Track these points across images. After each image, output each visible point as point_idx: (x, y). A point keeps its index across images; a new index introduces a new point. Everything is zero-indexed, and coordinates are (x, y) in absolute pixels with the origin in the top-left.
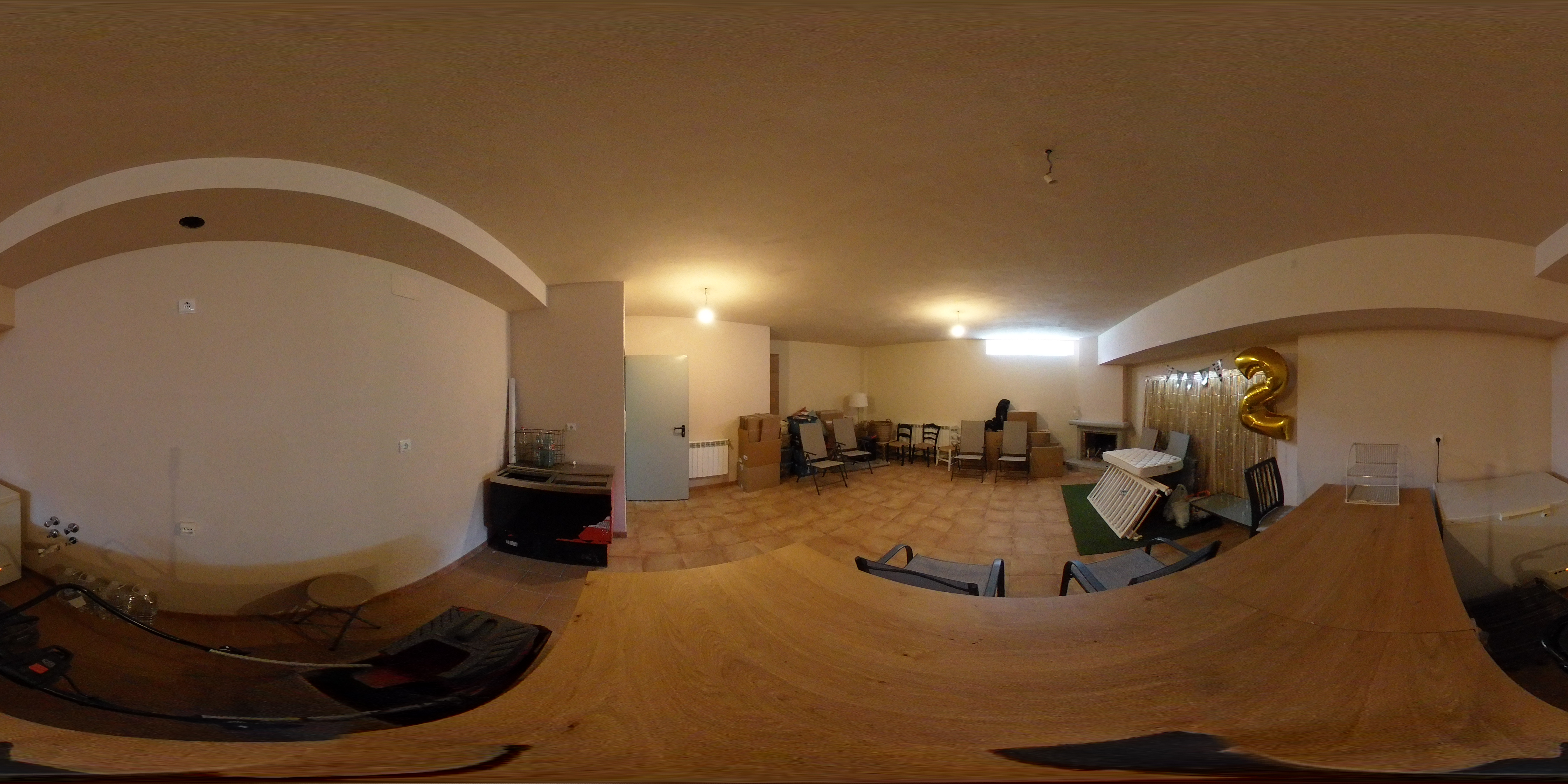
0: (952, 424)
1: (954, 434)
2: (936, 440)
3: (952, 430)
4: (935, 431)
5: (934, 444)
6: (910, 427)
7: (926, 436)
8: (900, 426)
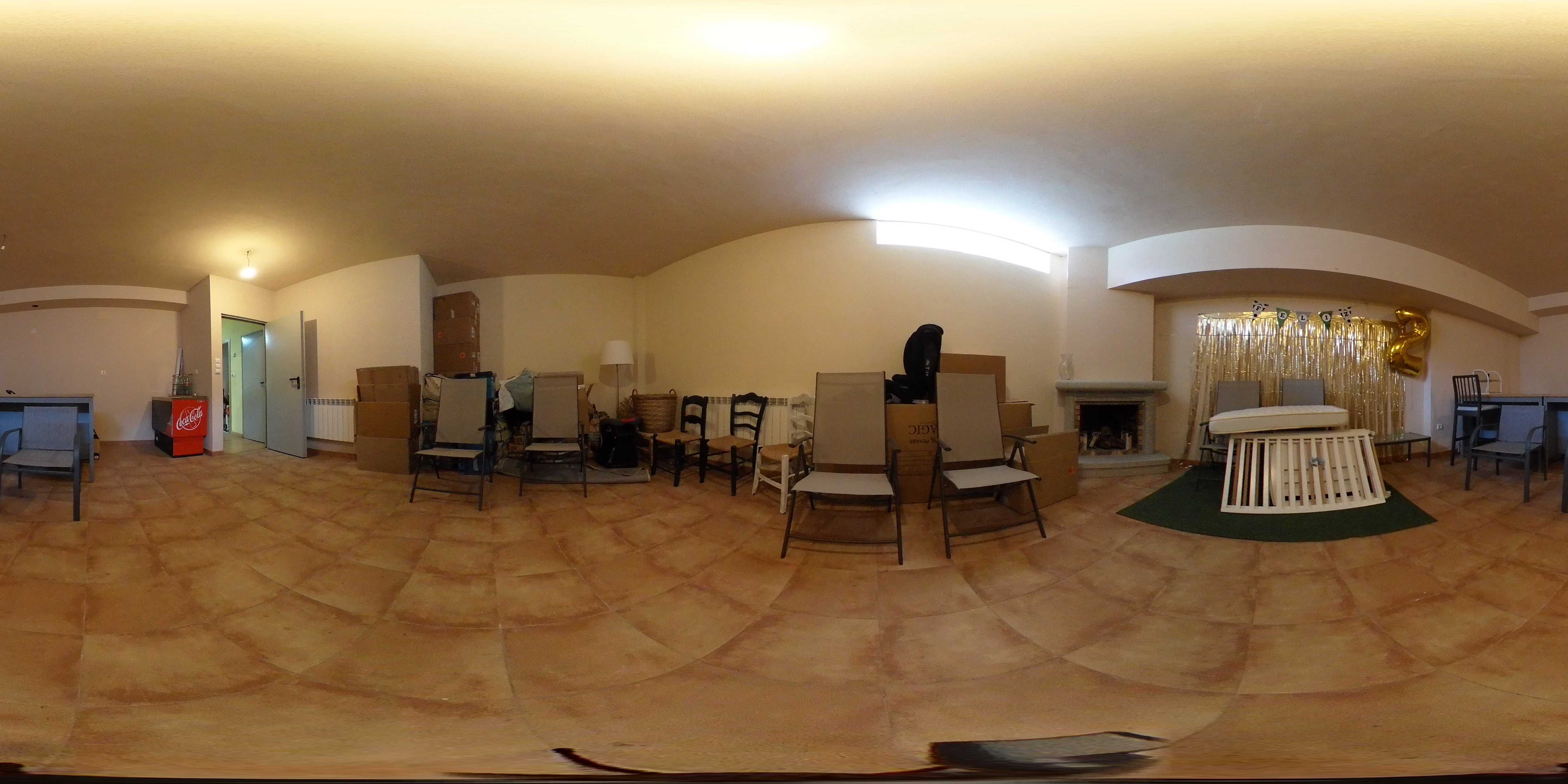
0: (792, 393)
1: (799, 414)
2: (757, 429)
3: (794, 406)
5: (753, 439)
6: (702, 402)
7: (739, 421)
8: (687, 401)
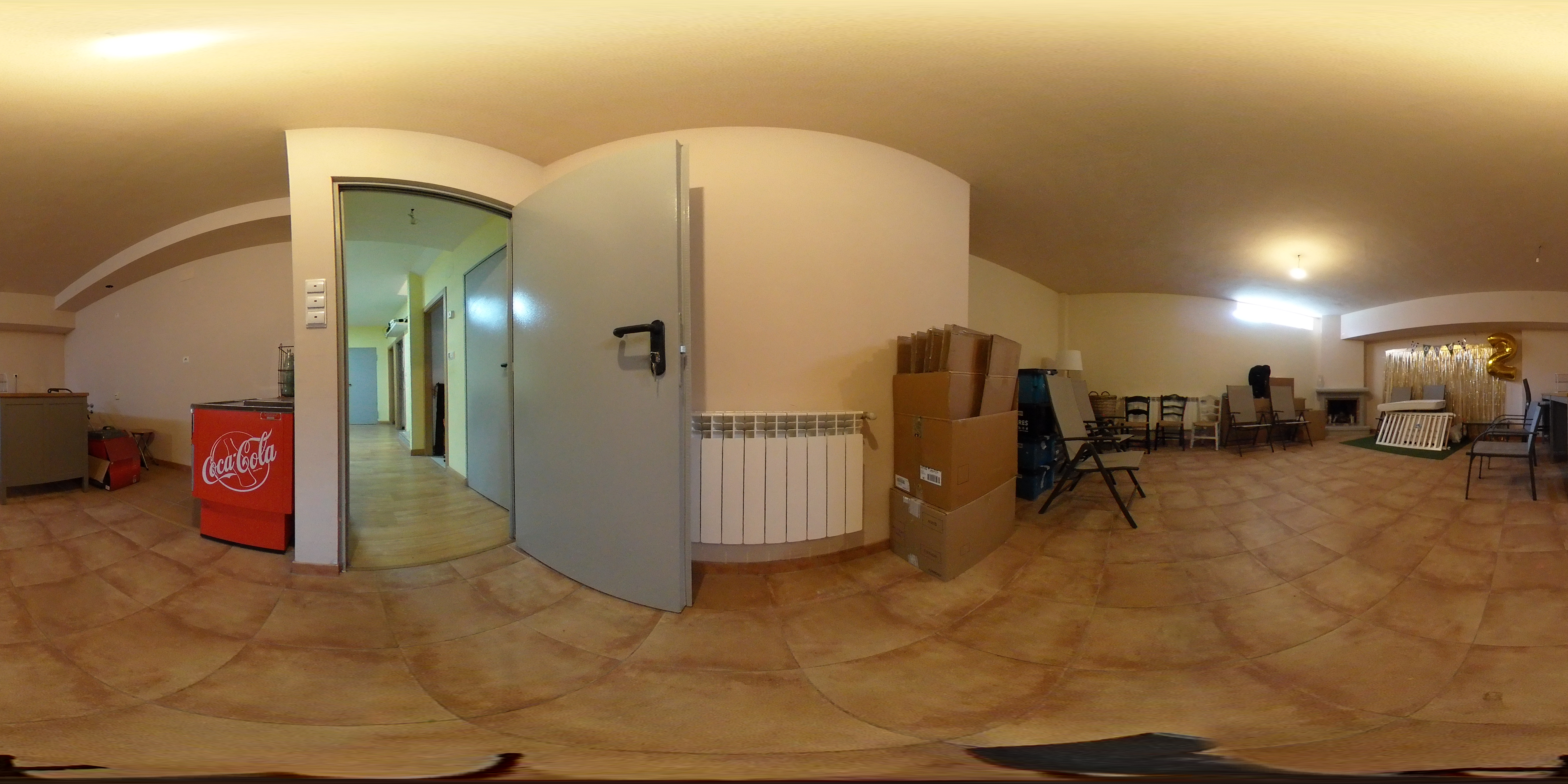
0: (1200, 395)
1: (1206, 407)
2: (1181, 415)
3: (1203, 402)
4: (1179, 404)
5: (1179, 421)
6: (1143, 400)
7: (1165, 411)
8: (1130, 400)
